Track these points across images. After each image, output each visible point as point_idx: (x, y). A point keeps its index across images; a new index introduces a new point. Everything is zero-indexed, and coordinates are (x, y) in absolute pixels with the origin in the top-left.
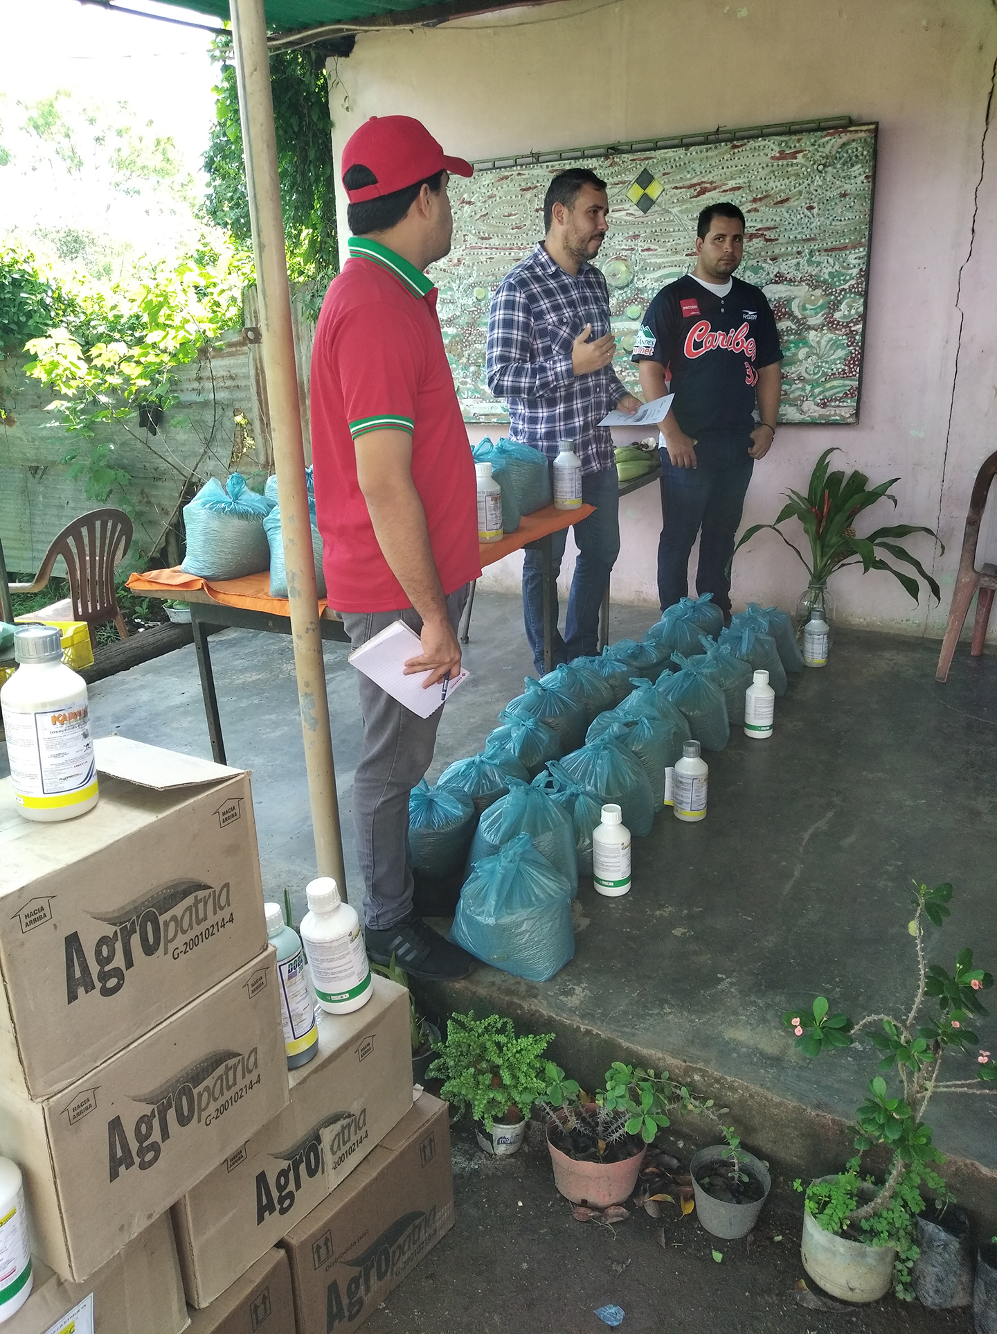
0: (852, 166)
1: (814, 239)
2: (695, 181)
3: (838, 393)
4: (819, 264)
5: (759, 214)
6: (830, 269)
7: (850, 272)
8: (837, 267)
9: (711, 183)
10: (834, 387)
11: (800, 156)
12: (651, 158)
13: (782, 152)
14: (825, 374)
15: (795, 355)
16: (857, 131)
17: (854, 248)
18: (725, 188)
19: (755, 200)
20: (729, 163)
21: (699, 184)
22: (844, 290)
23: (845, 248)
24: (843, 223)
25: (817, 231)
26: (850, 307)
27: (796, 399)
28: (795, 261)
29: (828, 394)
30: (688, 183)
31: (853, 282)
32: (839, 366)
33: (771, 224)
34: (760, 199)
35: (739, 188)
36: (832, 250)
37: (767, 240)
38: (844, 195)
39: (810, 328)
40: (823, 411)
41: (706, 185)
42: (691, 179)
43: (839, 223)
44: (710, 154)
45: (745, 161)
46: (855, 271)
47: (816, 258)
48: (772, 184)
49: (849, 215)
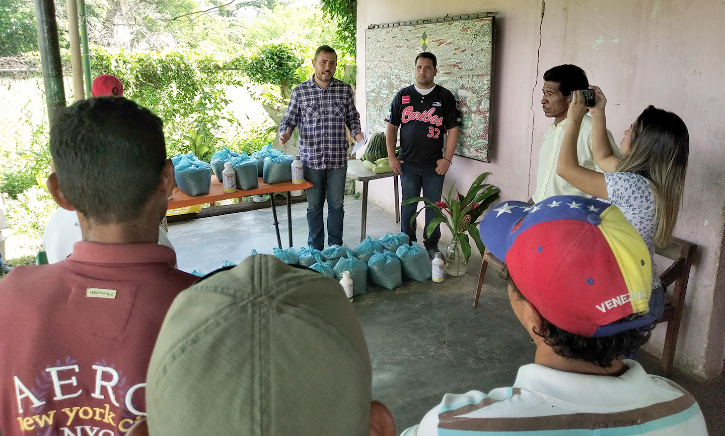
0: (485, 36)
1: (474, 70)
2: (438, 39)
3: (481, 146)
4: (475, 81)
5: (457, 56)
6: (478, 85)
7: (485, 87)
8: (480, 84)
9: (443, 40)
10: (480, 143)
11: (469, 30)
12: (426, 27)
13: (463, 28)
14: (477, 136)
15: (468, 124)
16: (486, 20)
17: (486, 76)
18: (447, 43)
19: (456, 49)
20: (448, 32)
21: (439, 40)
22: (482, 95)
23: (483, 75)
24: (483, 63)
25: (474, 66)
26: (485, 104)
27: (468, 146)
28: (467, 79)
29: (478, 145)
30: (436, 39)
31: (485, 92)
32: (482, 132)
33: (460, 61)
34: (457, 49)
35: (451, 43)
36: (479, 75)
37: (459, 68)
38: (482, 50)
39: (472, 112)
40: (477, 154)
41: (442, 41)
42: (437, 38)
43: (481, 63)
44: (442, 27)
45: (453, 31)
46: (486, 87)
47: (474, 79)
48: (460, 43)
49: (484, 60)
